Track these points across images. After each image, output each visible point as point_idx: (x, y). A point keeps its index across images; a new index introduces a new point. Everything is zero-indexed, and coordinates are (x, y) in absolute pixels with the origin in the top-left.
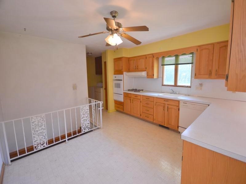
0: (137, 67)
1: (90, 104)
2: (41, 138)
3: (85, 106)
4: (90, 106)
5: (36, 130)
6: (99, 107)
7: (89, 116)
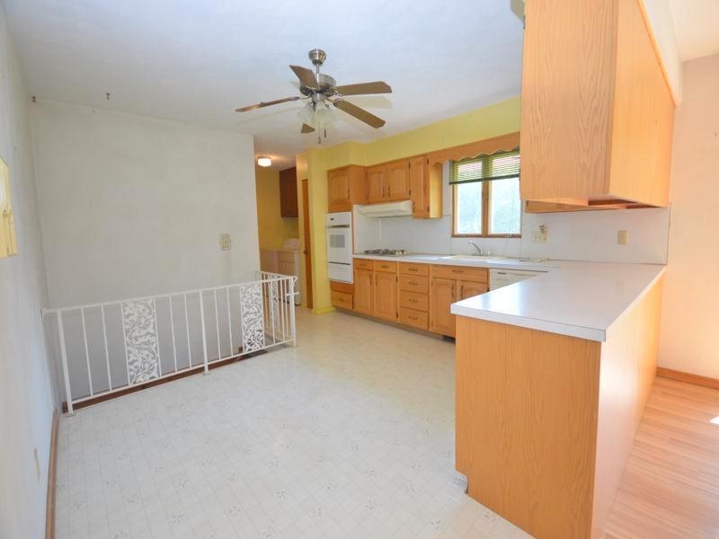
0: (388, 191)
1: (265, 281)
2: (145, 357)
3: (253, 285)
4: (265, 287)
5: (133, 336)
6: (288, 292)
7: (262, 311)
